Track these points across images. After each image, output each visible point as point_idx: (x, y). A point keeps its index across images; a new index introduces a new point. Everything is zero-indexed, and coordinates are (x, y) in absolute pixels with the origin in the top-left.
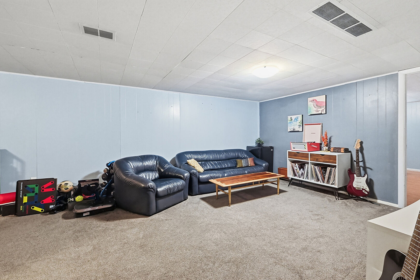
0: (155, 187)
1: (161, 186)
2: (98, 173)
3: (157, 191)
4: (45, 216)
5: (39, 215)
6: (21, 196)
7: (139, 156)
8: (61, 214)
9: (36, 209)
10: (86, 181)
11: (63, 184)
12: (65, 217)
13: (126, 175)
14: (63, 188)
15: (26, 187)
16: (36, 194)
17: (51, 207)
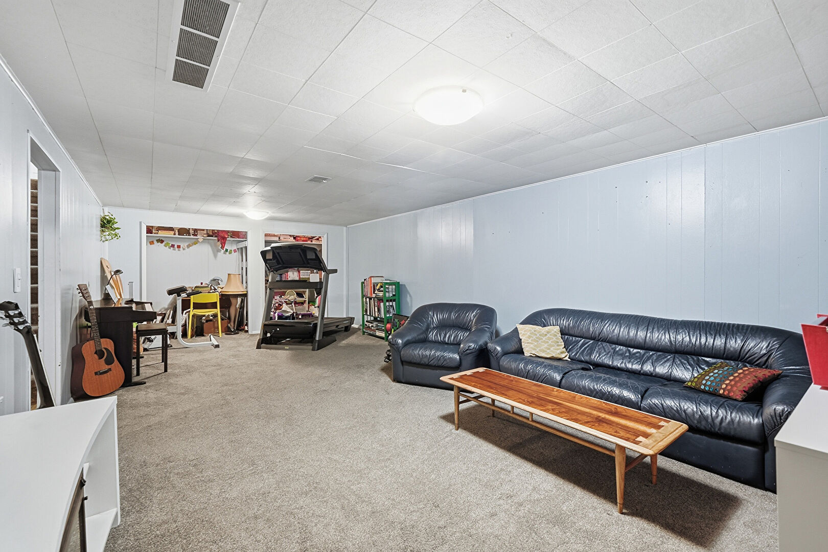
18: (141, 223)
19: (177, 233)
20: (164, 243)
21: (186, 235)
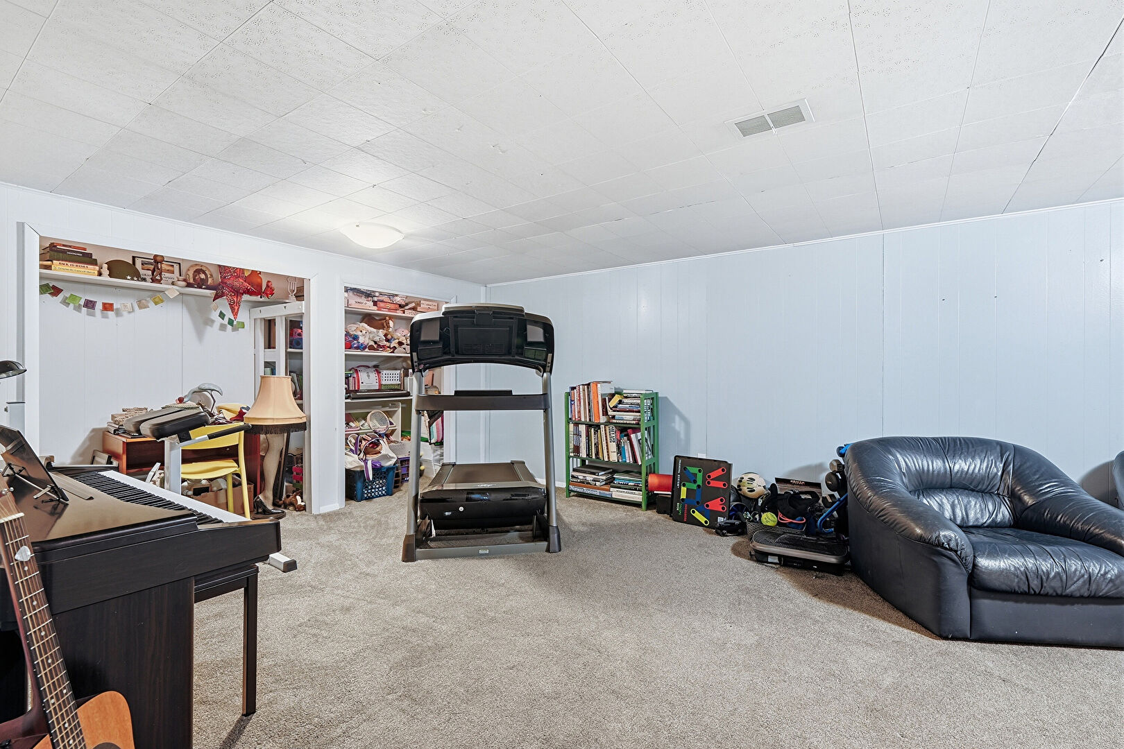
0: (968, 551)
1: (992, 554)
2: (820, 467)
3: (975, 565)
4: (708, 536)
5: (701, 528)
6: (678, 485)
7: (935, 439)
8: (732, 540)
9: (697, 515)
10: (791, 483)
11: (746, 478)
12: (736, 551)
13: (875, 488)
14: (744, 486)
15: (685, 469)
16: (699, 486)
17: (720, 519)
18: (21, 227)
19: (105, 271)
20: (61, 296)
21: (132, 279)
